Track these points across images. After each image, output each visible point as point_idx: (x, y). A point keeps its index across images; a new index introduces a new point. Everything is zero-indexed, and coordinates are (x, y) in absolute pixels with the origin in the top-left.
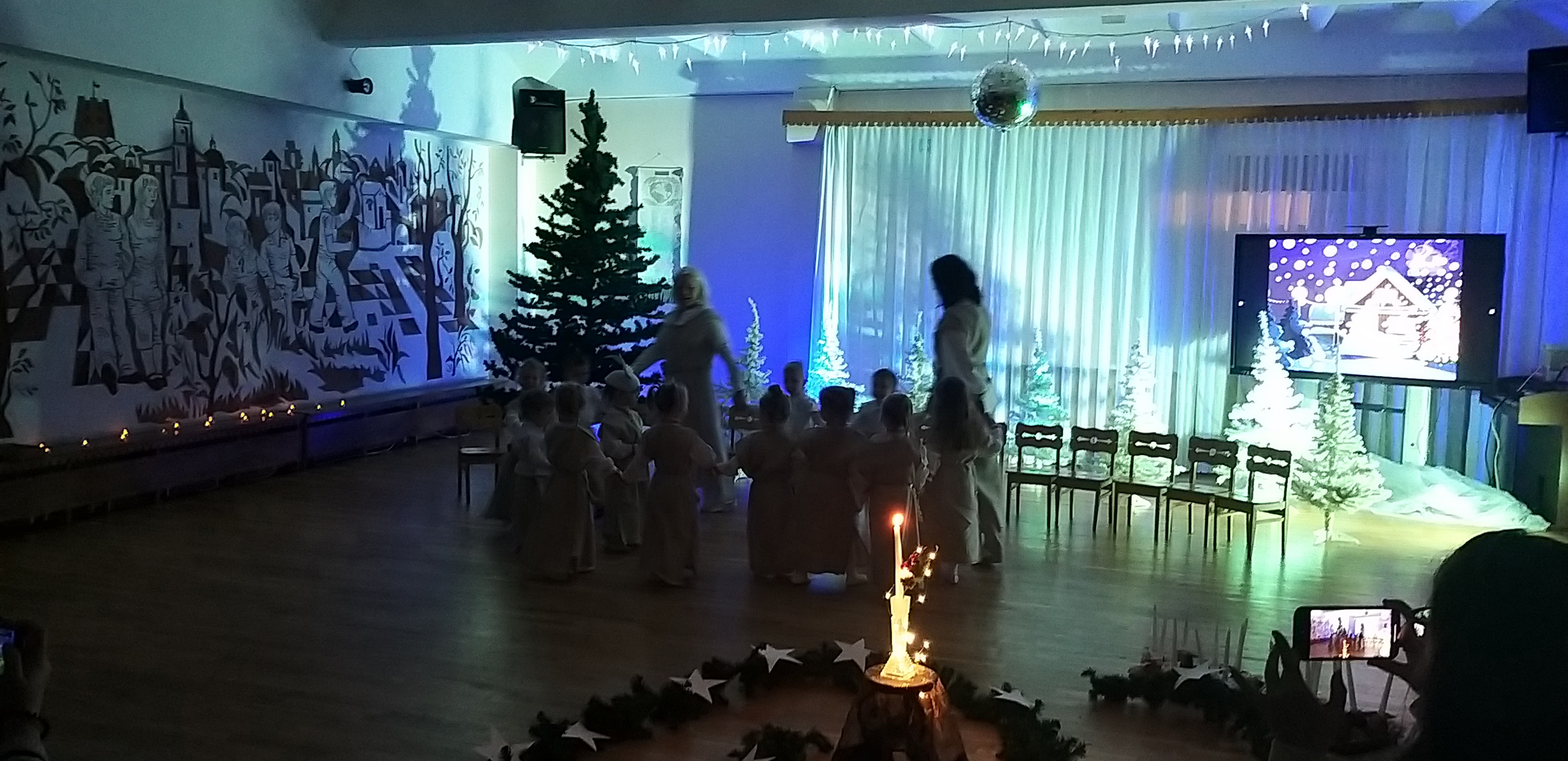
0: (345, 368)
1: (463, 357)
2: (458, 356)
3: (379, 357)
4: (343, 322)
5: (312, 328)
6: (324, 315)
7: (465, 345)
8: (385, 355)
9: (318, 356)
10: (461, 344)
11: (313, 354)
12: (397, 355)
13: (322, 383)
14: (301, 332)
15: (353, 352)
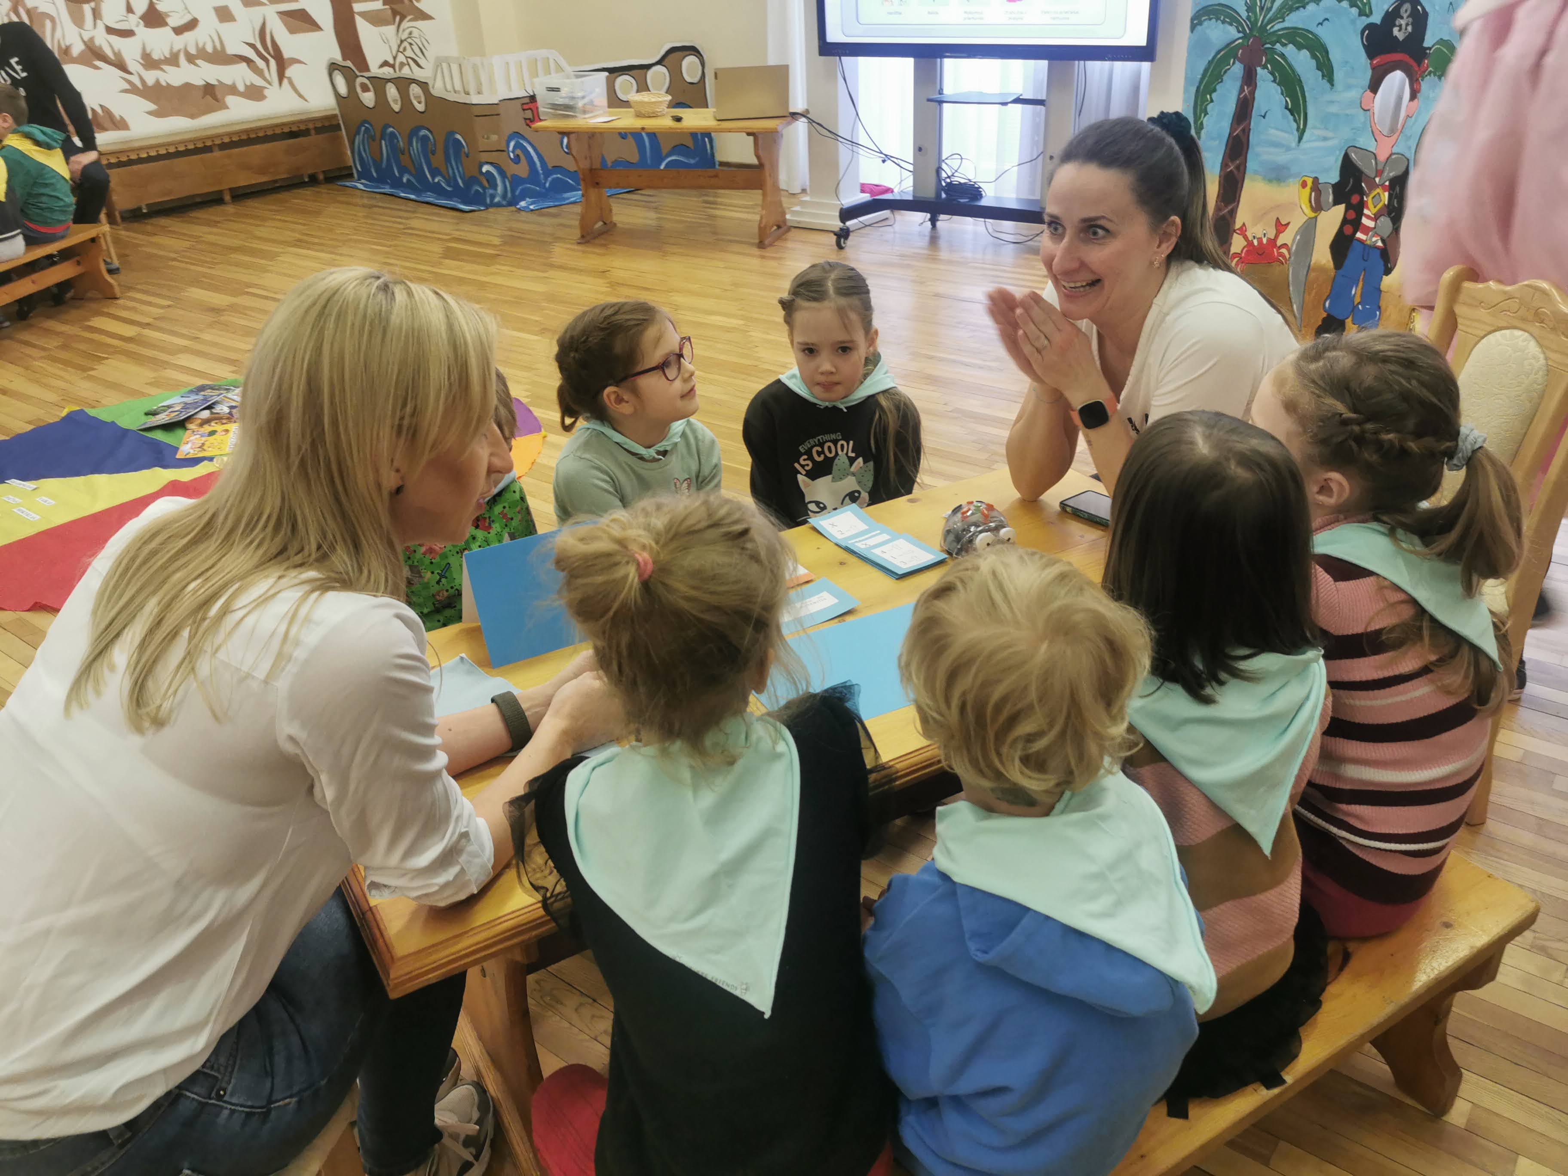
0: (187, 86)
1: (409, 60)
2: (398, 60)
3: (249, 66)
4: (169, 20)
5: (110, 30)
6: (130, 10)
7: (411, 44)
8: (261, 63)
9: (131, 69)
10: (402, 42)
11: (121, 66)
12: (282, 64)
13: (152, 107)
14: (92, 39)
15: (198, 62)
